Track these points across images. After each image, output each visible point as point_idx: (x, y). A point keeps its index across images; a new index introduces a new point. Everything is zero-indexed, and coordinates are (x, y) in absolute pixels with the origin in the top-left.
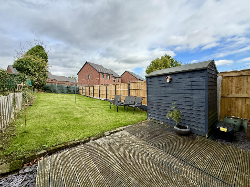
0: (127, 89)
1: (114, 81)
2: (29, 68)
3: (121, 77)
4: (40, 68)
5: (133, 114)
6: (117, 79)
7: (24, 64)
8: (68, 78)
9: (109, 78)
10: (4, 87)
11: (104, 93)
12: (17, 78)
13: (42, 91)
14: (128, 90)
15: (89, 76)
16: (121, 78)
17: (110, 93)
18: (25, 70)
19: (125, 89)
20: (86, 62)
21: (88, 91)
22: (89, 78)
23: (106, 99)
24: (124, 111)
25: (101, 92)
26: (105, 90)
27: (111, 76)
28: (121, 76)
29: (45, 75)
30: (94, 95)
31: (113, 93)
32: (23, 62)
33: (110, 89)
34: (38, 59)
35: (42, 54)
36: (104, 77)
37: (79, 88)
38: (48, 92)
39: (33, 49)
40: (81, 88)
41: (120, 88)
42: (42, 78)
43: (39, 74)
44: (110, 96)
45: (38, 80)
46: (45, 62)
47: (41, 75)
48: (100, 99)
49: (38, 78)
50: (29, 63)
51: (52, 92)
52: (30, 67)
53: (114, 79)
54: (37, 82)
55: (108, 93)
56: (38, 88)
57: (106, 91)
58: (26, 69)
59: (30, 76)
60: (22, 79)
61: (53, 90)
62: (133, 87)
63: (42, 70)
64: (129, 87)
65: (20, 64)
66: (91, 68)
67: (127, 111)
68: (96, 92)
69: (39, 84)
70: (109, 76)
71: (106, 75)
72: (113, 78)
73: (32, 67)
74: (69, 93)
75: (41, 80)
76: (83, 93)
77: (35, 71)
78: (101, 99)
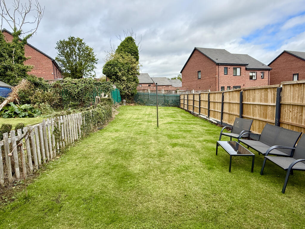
0: (272, 102)
1: (251, 78)
2: (117, 72)
3: (269, 68)
4: (128, 71)
5: (284, 192)
6: (259, 72)
7: (112, 68)
8: (172, 79)
9: (238, 74)
10: (90, 100)
11: (217, 109)
12: (101, 88)
13: (133, 103)
14: (275, 104)
15: (200, 74)
16: (269, 70)
17: (229, 110)
18: (113, 75)
19: (267, 102)
20: (194, 48)
21: (191, 103)
22: (200, 76)
23: (222, 121)
24: (252, 171)
25: (212, 105)
26: (219, 101)
27: (243, 68)
28: (269, 65)
29: (135, 80)
30: (201, 111)
31: (236, 111)
32: (110, 65)
33: (230, 100)
34: (126, 58)
35: (131, 48)
36: (227, 73)
37: (180, 97)
38: (139, 104)
39: (122, 45)
40: (182, 97)
41: (254, 100)
42: (132, 85)
43: (128, 79)
44: (229, 117)
45: (127, 87)
46: (134, 60)
47: (129, 80)
48: (210, 120)
49: (126, 85)
50: (116, 65)
51: (145, 104)
52: (117, 70)
53: (251, 74)
54: (125, 90)
55: (226, 110)
56: (128, 98)
57: (221, 104)
58: (114, 73)
59: (119, 82)
60: (105, 89)
61: (146, 100)
62: (293, 97)
63: (131, 72)
64: (279, 98)
65: (108, 68)
66: (202, 57)
67: (262, 173)
68: (204, 105)
69: (128, 92)
70: (238, 70)
71: (232, 67)
72: (247, 72)
73: (120, 70)
74: (166, 106)
75: (130, 88)
76: (185, 106)
77: (123, 76)
78: (212, 121)
